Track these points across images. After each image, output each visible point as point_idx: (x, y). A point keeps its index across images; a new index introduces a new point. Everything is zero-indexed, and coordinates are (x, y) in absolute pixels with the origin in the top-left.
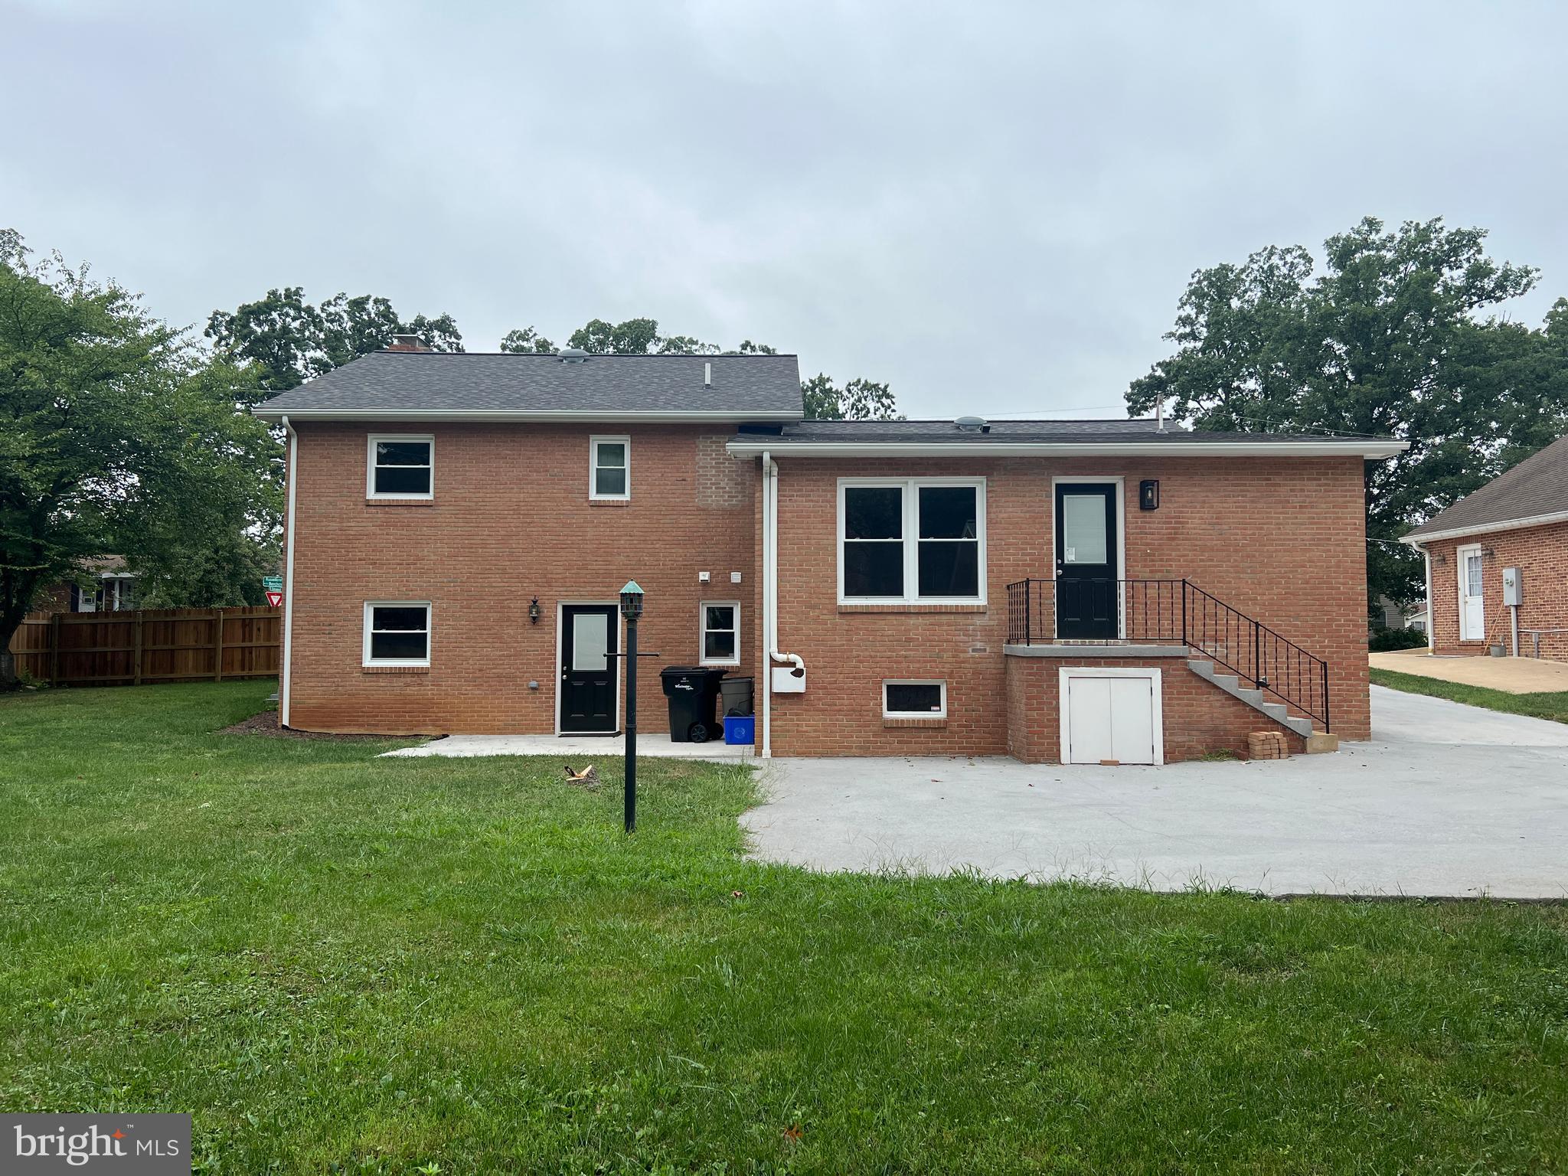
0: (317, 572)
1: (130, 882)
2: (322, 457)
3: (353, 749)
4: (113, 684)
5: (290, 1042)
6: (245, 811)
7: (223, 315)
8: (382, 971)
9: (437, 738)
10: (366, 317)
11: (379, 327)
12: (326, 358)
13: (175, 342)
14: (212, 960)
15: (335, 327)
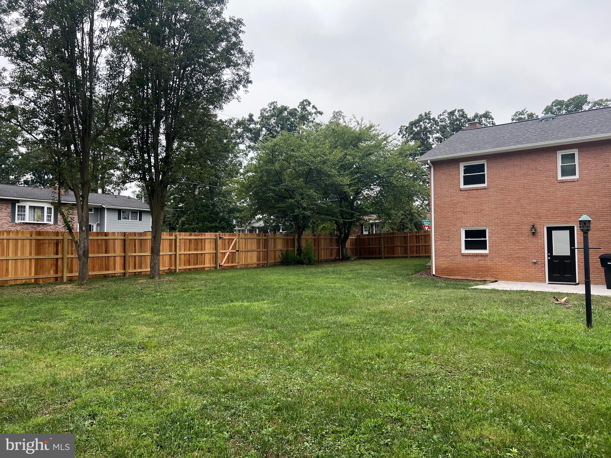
0: (442, 217)
1: (390, 326)
2: (443, 174)
3: (460, 284)
4: (376, 258)
5: (451, 390)
6: (424, 305)
7: (404, 127)
8: (483, 370)
9: (493, 282)
10: (455, 118)
11: (460, 121)
12: (441, 136)
13: (390, 139)
14: (420, 356)
15: (444, 124)
